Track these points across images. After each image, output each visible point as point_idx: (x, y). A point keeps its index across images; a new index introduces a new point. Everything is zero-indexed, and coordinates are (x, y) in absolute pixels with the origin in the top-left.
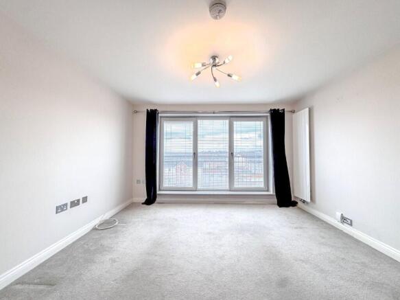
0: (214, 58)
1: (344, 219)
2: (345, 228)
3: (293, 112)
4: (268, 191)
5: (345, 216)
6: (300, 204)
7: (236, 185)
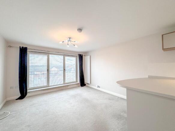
0: (70, 38)
1: (98, 86)
2: (99, 89)
3: (85, 56)
4: (77, 82)
5: (99, 86)
6: (87, 85)
7: (66, 82)
